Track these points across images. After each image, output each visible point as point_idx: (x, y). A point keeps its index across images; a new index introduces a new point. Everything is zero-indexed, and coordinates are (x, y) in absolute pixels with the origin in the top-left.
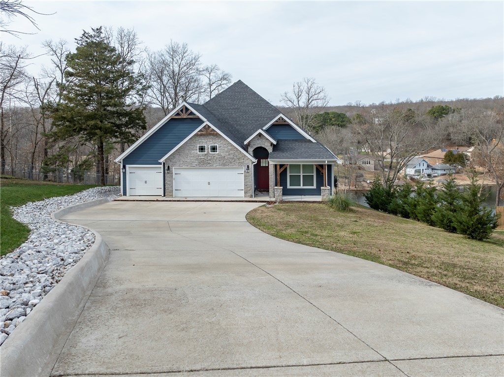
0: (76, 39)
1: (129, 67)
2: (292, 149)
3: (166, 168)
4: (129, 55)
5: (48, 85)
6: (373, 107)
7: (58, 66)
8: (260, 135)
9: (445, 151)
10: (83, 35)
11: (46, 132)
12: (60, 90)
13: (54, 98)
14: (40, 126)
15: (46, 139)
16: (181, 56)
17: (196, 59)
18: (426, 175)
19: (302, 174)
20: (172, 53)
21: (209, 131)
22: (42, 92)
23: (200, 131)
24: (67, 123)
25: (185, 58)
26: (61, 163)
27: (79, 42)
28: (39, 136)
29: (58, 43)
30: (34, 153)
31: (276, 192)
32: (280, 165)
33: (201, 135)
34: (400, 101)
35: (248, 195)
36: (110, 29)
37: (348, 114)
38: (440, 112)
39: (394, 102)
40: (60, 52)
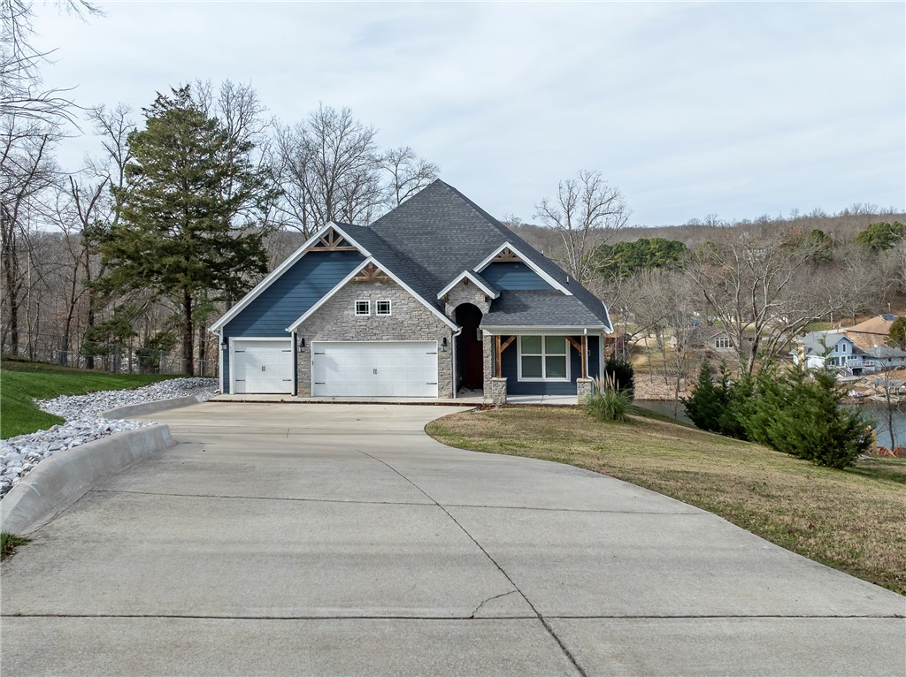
0: (144, 109)
1: (243, 156)
2: (525, 308)
3: (299, 343)
4: (242, 133)
5: (95, 190)
6: (744, 227)
7: (114, 155)
8: (466, 281)
9: (891, 319)
10: (156, 101)
11: (92, 280)
12: (118, 200)
13: (106, 215)
14: (81, 269)
15: (91, 293)
16: (338, 133)
17: (367, 138)
18: (850, 370)
19: (544, 355)
20: (321, 128)
21: (374, 274)
22: (85, 206)
23: (360, 274)
24: (129, 262)
25: (349, 137)
26: (117, 338)
27: (149, 114)
28: (79, 287)
29: (114, 112)
30: (69, 319)
31: (494, 387)
32: (502, 336)
33: (361, 282)
34: (801, 215)
35: (444, 392)
36: (208, 85)
37: (689, 243)
38: (882, 237)
39: (787, 216)
40: (118, 128)
